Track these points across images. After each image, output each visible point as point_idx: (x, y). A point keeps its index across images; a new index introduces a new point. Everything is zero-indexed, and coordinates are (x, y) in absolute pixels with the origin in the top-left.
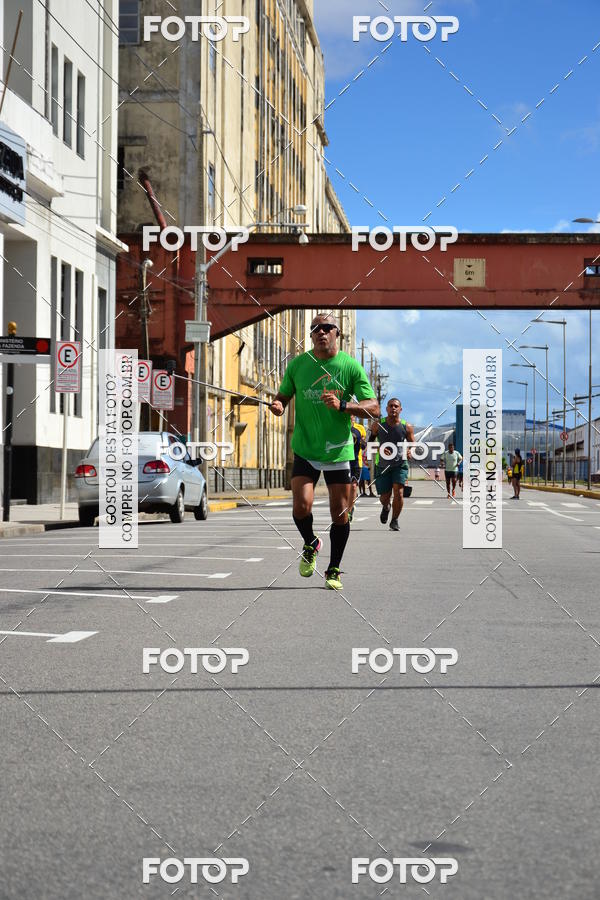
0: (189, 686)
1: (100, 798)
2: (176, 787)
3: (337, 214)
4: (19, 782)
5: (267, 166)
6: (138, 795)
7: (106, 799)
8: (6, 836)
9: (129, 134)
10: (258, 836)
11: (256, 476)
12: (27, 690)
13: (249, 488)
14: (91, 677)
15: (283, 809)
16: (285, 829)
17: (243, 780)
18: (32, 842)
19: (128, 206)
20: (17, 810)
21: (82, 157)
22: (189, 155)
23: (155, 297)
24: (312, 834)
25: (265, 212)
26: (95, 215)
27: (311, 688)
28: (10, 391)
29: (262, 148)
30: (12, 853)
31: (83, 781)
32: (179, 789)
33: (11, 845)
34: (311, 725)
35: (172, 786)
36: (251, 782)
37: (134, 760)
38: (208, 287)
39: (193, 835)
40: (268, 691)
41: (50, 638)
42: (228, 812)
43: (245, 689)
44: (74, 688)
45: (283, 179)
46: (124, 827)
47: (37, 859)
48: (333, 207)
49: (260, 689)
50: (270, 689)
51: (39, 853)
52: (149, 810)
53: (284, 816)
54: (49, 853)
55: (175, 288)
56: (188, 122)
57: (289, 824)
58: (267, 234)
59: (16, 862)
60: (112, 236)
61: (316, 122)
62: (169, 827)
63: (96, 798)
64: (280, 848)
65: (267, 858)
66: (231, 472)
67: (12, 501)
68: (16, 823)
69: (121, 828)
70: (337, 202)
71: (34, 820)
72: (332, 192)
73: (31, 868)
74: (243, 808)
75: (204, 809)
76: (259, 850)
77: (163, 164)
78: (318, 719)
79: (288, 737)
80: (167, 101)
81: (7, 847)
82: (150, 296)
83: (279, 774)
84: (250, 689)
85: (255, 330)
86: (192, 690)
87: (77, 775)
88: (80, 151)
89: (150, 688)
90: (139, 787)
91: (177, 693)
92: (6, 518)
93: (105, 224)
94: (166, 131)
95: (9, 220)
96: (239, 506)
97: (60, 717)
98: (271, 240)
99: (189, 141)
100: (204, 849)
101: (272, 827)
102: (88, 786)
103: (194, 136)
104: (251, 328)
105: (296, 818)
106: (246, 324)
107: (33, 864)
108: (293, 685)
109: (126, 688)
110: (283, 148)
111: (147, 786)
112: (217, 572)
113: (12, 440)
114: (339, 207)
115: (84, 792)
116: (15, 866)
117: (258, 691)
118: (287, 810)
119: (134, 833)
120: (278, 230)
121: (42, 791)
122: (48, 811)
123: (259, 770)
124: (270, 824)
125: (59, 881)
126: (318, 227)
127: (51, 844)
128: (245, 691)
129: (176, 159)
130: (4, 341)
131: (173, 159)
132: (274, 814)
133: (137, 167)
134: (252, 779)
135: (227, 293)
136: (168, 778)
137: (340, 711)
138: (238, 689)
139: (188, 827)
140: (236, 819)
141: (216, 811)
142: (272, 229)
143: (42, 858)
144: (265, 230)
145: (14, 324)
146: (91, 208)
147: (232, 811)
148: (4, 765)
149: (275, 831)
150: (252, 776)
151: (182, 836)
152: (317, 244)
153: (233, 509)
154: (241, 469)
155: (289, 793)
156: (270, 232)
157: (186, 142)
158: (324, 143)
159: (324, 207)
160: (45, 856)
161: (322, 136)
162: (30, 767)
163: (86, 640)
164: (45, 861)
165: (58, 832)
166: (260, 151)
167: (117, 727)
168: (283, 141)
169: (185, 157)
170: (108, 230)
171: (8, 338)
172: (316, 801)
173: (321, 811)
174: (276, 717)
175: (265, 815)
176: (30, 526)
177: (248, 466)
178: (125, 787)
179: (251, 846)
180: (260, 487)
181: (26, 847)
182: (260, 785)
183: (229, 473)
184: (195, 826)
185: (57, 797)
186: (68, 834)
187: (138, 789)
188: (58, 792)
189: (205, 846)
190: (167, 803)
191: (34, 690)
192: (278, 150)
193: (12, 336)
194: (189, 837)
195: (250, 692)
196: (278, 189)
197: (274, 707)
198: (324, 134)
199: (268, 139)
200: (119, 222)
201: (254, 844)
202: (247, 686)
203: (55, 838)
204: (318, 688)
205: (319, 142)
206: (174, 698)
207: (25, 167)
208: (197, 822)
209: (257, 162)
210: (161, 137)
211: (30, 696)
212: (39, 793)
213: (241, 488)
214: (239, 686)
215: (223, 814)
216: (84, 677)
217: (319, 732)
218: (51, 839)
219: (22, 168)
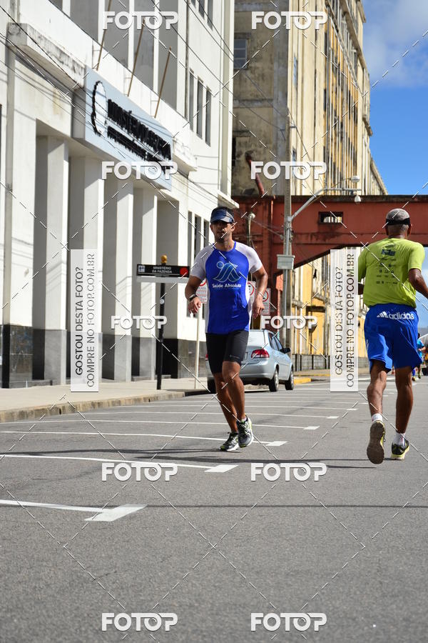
0: (308, 503)
1: (268, 581)
2: (318, 574)
3: (378, 183)
4: (210, 568)
5: (332, 150)
6: (293, 580)
7: (272, 581)
8: (210, 606)
9: (239, 129)
10: (383, 610)
11: (323, 361)
12: (199, 504)
13: (318, 368)
14: (241, 496)
15: (396, 591)
16: (401, 605)
17: (363, 570)
18: (228, 611)
19: (238, 177)
20: (213, 588)
21: (209, 144)
22: (279, 142)
23: (256, 239)
24: (421, 610)
25: (330, 181)
26: (217, 183)
27: (394, 507)
28: (162, 302)
29: (328, 138)
30: (217, 617)
31: (253, 569)
32: (320, 576)
33: (214, 612)
34: (400, 532)
35: (315, 574)
36: (369, 572)
37: (284, 555)
38: (293, 232)
39: (337, 608)
40: (365, 508)
41: (206, 469)
42: (358, 593)
43: (348, 506)
44: (231, 504)
45: (342, 159)
46: (289, 601)
47: (235, 624)
48: (375, 178)
49: (359, 506)
50: (366, 506)
51: (236, 618)
52: (303, 590)
53: (398, 596)
54: (241, 619)
55: (270, 232)
56: (279, 121)
57: (402, 602)
58: (331, 196)
59: (221, 625)
60: (228, 198)
61: (364, 119)
62: (320, 603)
63: (265, 581)
64: (401, 619)
65: (394, 626)
66: (306, 357)
67: (163, 376)
68: (214, 597)
69: (287, 602)
70: (378, 174)
71: (226, 595)
72: (375, 167)
73: (232, 629)
74: (368, 590)
75: (341, 590)
76: (387, 620)
77: (262, 149)
78: (404, 528)
79: (387, 541)
80: (265, 106)
81: (213, 614)
82: (253, 238)
83: (387, 567)
84: (352, 506)
85: (323, 261)
86: (312, 506)
87: (248, 565)
88: (208, 141)
89: (282, 504)
90: (294, 574)
91: (302, 508)
92: (159, 387)
93: (223, 189)
94: (264, 126)
95: (161, 187)
96: (313, 380)
97: (226, 523)
98: (335, 200)
99: (280, 133)
100: (349, 618)
101: (391, 604)
102: (257, 572)
103: (284, 130)
104: (320, 259)
105: (407, 598)
106: (317, 257)
107: (233, 626)
108: (380, 504)
109: (267, 504)
110: (342, 138)
111: (298, 573)
112: (310, 425)
113: (163, 335)
114: (379, 177)
115: (256, 577)
116: (221, 627)
117: (358, 508)
118: (399, 592)
119: (296, 606)
120: (338, 193)
121: (227, 574)
122: (234, 589)
123: (372, 563)
124: (390, 602)
125: (254, 638)
126: (365, 191)
127: (243, 613)
128: (349, 508)
129: (271, 146)
130: (158, 268)
131: (269, 145)
132: (390, 594)
133: (244, 151)
134: (369, 570)
135: (305, 236)
136: (312, 567)
137: (417, 523)
138: (344, 506)
139: (334, 602)
140: (365, 597)
141: (350, 592)
142: (335, 192)
143: (238, 622)
144: (329, 193)
145: (166, 257)
146: (215, 177)
147: (362, 592)
148: (197, 556)
149: (394, 606)
150: (368, 567)
151: (331, 609)
152: (366, 203)
153: (309, 383)
154: (313, 356)
155: (397, 580)
156: (333, 194)
157: (277, 134)
158: (369, 134)
159: (369, 178)
160: (240, 621)
161: (368, 129)
162: (214, 558)
163: (231, 470)
164: (241, 625)
165: (244, 604)
166: (327, 139)
167: (266, 532)
168: (342, 133)
169: (277, 143)
170: (226, 193)
171: (160, 266)
172: (418, 586)
173: (423, 593)
174: (375, 526)
175: (384, 596)
176: (176, 393)
177: (318, 354)
178: (283, 573)
179: (380, 617)
180: (326, 368)
181: (225, 614)
182: (375, 574)
183: (304, 358)
184: (338, 602)
185: (238, 579)
186: (252, 606)
187: (292, 575)
188: (238, 576)
189: (348, 616)
190: (315, 585)
191: (204, 505)
192: (338, 139)
193: (164, 265)
194: (335, 610)
195: (352, 509)
196: (338, 165)
197: (371, 519)
198: (369, 128)
199: (332, 132)
200: (233, 188)
201: (383, 616)
202: (349, 504)
203: (244, 608)
204: (398, 507)
205: (366, 133)
206: (300, 512)
207: (172, 152)
208: (339, 599)
209: (324, 148)
210: (261, 131)
211: (202, 508)
212: (225, 577)
213: (313, 369)
214: (343, 504)
215: (355, 593)
216: (236, 496)
217: (407, 537)
218: (241, 609)
219: (170, 152)
